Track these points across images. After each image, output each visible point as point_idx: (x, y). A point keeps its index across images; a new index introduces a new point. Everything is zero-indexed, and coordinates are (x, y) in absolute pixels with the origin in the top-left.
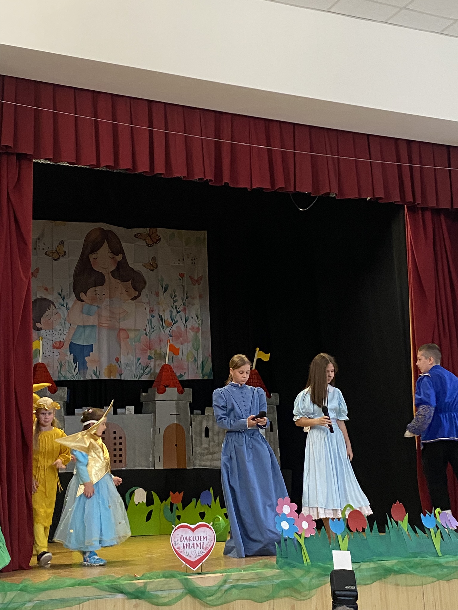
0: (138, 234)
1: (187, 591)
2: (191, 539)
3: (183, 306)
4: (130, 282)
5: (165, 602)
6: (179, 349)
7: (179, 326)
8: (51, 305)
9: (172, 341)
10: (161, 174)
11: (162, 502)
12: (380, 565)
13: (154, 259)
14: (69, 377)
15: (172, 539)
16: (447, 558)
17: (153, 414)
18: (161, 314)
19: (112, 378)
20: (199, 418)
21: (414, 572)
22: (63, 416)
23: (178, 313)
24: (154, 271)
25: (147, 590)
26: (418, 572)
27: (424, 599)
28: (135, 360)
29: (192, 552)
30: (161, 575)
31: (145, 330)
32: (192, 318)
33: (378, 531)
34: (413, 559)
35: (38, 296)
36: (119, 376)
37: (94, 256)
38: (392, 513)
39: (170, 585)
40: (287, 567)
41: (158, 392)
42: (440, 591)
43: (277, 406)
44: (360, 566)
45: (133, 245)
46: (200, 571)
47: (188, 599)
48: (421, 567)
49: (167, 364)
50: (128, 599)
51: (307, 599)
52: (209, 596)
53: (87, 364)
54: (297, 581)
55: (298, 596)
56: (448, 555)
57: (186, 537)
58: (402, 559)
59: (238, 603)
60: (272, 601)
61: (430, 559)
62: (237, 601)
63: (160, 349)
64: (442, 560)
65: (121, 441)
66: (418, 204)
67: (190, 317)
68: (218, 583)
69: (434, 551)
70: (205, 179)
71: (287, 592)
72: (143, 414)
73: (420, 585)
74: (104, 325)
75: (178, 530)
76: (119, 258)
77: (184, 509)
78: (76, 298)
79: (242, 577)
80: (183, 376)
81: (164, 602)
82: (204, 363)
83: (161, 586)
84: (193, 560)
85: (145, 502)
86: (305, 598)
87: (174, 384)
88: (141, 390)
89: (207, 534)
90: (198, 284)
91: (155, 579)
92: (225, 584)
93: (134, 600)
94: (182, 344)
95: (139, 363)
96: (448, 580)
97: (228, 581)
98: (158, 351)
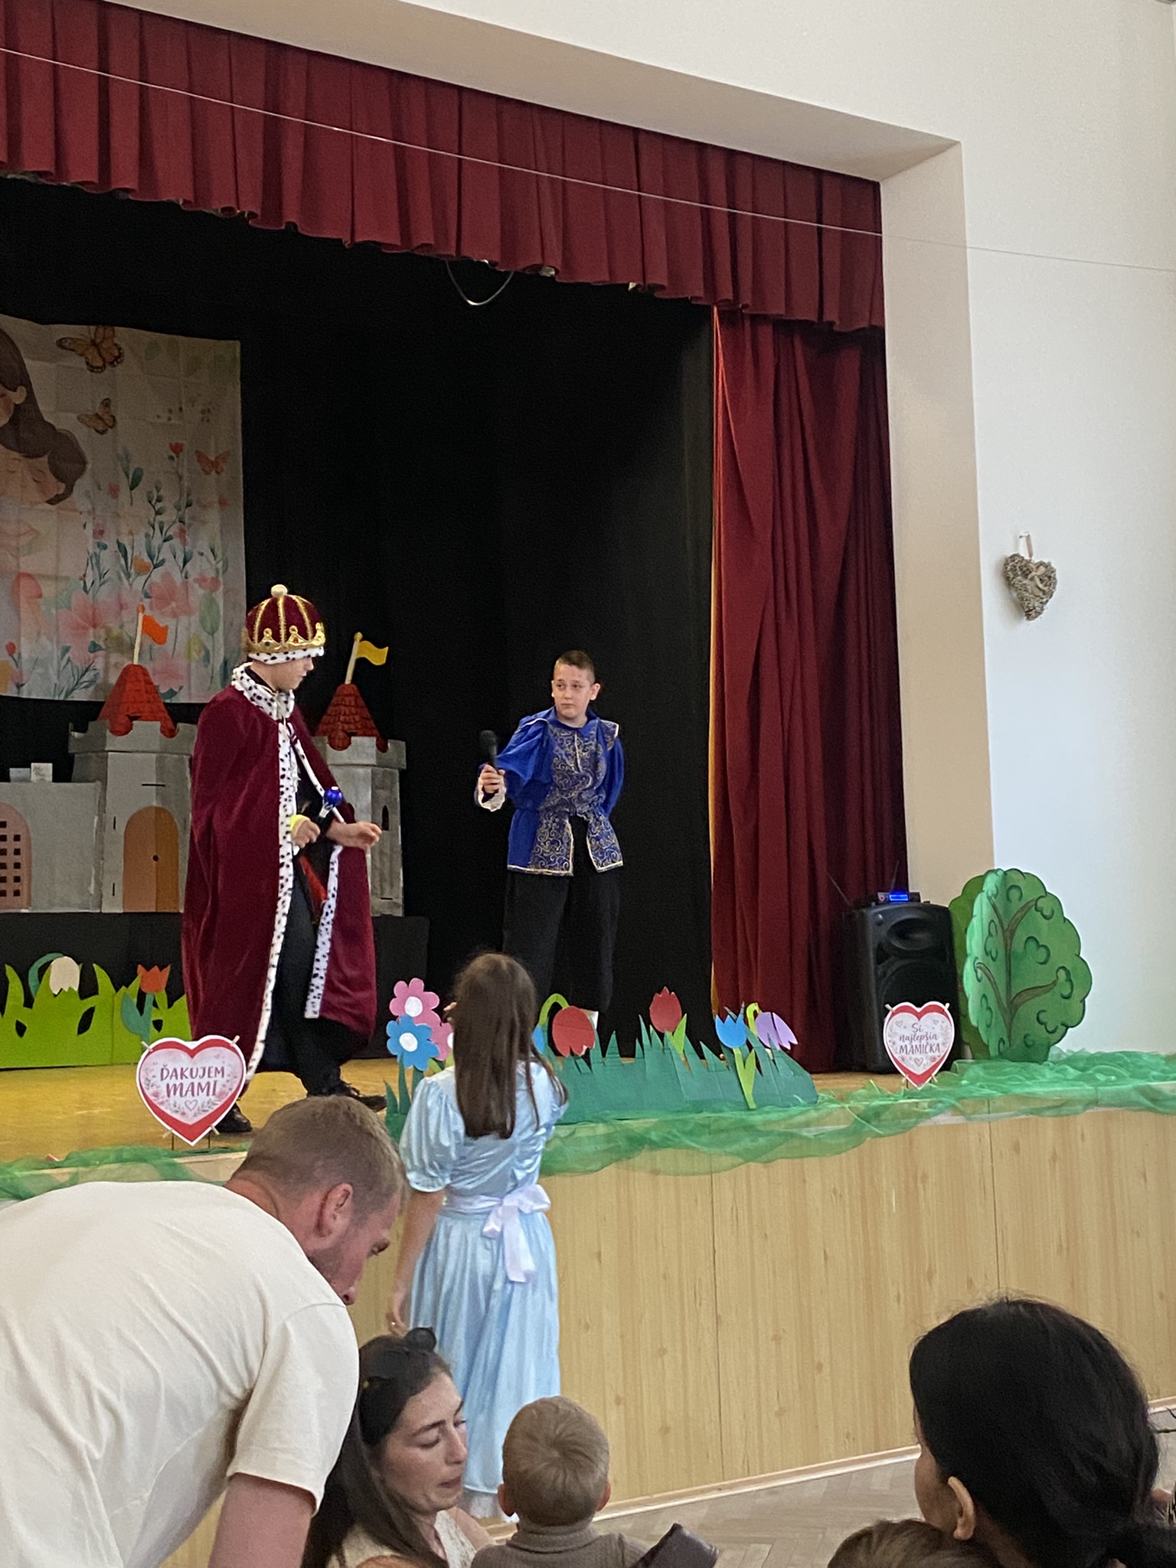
0: (66, 339)
2: (187, 1073)
3: (178, 524)
4: (45, 459)
6: (166, 628)
7: (167, 576)
9: (151, 608)
10: (127, 190)
11: (117, 990)
12: (619, 1129)
13: (106, 403)
15: (142, 1073)
16: (768, 1112)
17: (99, 783)
18: (125, 541)
21: (694, 1145)
23: (165, 541)
26: (705, 1145)
27: (712, 1202)
28: (57, 653)
29: (188, 1103)
30: (112, 1157)
31: (83, 578)
32: (202, 554)
33: (620, 1053)
34: (692, 1115)
36: (15, 689)
38: (651, 1016)
41: (112, 732)
42: (749, 1185)
43: (402, 773)
44: (573, 1133)
45: (53, 366)
46: (205, 1147)
48: (710, 1134)
49: (136, 662)
56: (767, 1108)
57: (175, 1070)
58: (670, 1117)
61: (730, 1115)
63: (121, 627)
64: (757, 1118)
65: (17, 845)
66: (745, 306)
67: (195, 554)
69: (743, 1100)
70: (239, 211)
72: (74, 782)
73: (705, 1173)
75: (156, 1052)
76: (18, 397)
77: (170, 1006)
80: (176, 693)
84: (190, 1123)
85: (76, 989)
87: (153, 712)
88: (71, 725)
89: (224, 1062)
90: (217, 472)
91: (99, 1166)
94: (175, 615)
95: (65, 660)
96: (766, 1162)
98: (116, 632)
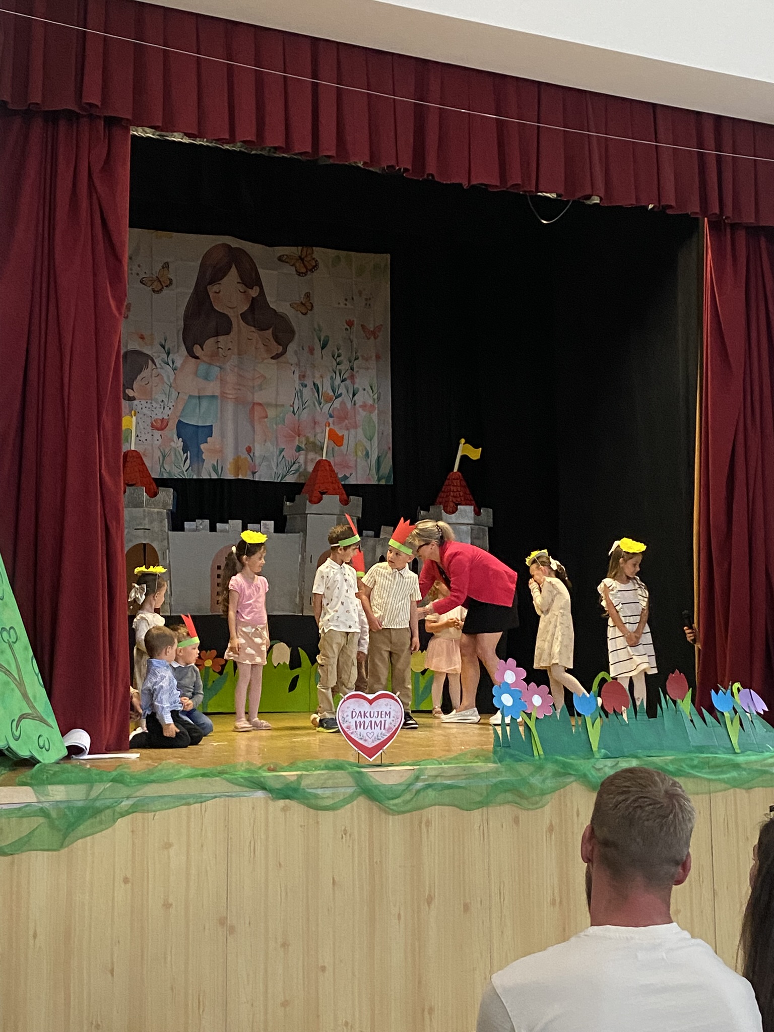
0: (283, 255)
1: (361, 790)
2: (368, 715)
3: (350, 371)
4: (270, 331)
5: (328, 804)
6: (343, 435)
7: (343, 403)
8: (150, 362)
9: (333, 424)
10: (329, 157)
13: (308, 295)
14: (177, 474)
16: (749, 755)
17: (302, 534)
18: (318, 382)
19: (240, 477)
20: (371, 542)
21: (699, 774)
22: (167, 531)
23: (342, 381)
24: (308, 315)
25: (301, 787)
27: (711, 814)
28: (276, 452)
29: (368, 734)
30: (323, 765)
31: (292, 406)
32: (364, 390)
34: (697, 755)
35: (131, 347)
36: (251, 475)
37: (215, 288)
38: (668, 689)
39: (336, 781)
40: (508, 760)
41: (309, 502)
42: (735, 803)
43: (490, 529)
44: (617, 764)
45: (275, 272)
46: (379, 762)
47: (362, 801)
48: (709, 767)
49: (324, 458)
50: (272, 800)
51: (537, 808)
52: (393, 799)
53: (203, 455)
54: (524, 781)
55: (524, 802)
57: (360, 712)
58: (681, 756)
59: (435, 811)
60: (485, 809)
61: (724, 756)
62: (433, 808)
63: (315, 436)
64: (741, 759)
66: (727, 218)
67: (361, 391)
68: (406, 781)
69: (730, 746)
70: (397, 168)
71: (509, 796)
72: (288, 532)
73: (706, 793)
74: (229, 396)
75: (348, 701)
76: (254, 292)
78: (186, 353)
79: (443, 773)
80: (348, 478)
81: (326, 804)
82: (381, 459)
83: (322, 782)
84: (370, 746)
85: (288, 663)
86: (534, 807)
87: (334, 489)
88: (285, 497)
89: (390, 709)
90: (375, 338)
91: (314, 771)
92: (416, 782)
93: (282, 801)
94: (347, 428)
95: (281, 457)
96: (751, 788)
97: (422, 777)
98: (311, 439)
